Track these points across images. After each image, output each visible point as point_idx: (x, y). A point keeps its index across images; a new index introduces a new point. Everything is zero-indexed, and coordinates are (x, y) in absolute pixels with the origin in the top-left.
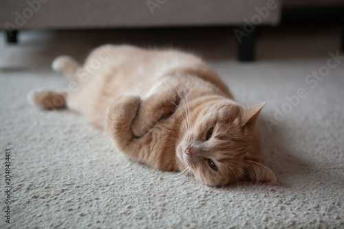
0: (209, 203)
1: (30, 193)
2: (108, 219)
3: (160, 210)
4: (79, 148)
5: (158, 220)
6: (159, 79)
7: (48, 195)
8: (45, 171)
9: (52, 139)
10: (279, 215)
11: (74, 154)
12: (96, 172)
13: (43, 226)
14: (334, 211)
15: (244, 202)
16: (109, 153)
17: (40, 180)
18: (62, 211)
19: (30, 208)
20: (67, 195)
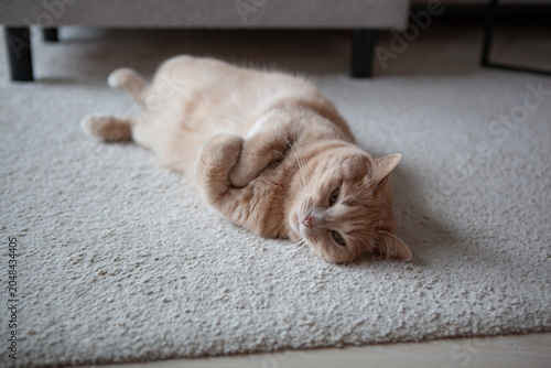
0: (329, 286)
1: (96, 266)
2: (200, 307)
3: (266, 296)
4: (153, 201)
5: (265, 310)
6: (265, 112)
7: (119, 271)
8: (111, 235)
9: (116, 187)
10: (419, 304)
11: (147, 210)
12: (179, 238)
13: (116, 316)
14: (486, 298)
15: (374, 286)
16: (193, 210)
17: (107, 248)
18: (140, 295)
19: (97, 289)
20: (144, 270)
